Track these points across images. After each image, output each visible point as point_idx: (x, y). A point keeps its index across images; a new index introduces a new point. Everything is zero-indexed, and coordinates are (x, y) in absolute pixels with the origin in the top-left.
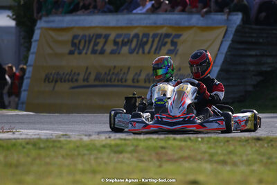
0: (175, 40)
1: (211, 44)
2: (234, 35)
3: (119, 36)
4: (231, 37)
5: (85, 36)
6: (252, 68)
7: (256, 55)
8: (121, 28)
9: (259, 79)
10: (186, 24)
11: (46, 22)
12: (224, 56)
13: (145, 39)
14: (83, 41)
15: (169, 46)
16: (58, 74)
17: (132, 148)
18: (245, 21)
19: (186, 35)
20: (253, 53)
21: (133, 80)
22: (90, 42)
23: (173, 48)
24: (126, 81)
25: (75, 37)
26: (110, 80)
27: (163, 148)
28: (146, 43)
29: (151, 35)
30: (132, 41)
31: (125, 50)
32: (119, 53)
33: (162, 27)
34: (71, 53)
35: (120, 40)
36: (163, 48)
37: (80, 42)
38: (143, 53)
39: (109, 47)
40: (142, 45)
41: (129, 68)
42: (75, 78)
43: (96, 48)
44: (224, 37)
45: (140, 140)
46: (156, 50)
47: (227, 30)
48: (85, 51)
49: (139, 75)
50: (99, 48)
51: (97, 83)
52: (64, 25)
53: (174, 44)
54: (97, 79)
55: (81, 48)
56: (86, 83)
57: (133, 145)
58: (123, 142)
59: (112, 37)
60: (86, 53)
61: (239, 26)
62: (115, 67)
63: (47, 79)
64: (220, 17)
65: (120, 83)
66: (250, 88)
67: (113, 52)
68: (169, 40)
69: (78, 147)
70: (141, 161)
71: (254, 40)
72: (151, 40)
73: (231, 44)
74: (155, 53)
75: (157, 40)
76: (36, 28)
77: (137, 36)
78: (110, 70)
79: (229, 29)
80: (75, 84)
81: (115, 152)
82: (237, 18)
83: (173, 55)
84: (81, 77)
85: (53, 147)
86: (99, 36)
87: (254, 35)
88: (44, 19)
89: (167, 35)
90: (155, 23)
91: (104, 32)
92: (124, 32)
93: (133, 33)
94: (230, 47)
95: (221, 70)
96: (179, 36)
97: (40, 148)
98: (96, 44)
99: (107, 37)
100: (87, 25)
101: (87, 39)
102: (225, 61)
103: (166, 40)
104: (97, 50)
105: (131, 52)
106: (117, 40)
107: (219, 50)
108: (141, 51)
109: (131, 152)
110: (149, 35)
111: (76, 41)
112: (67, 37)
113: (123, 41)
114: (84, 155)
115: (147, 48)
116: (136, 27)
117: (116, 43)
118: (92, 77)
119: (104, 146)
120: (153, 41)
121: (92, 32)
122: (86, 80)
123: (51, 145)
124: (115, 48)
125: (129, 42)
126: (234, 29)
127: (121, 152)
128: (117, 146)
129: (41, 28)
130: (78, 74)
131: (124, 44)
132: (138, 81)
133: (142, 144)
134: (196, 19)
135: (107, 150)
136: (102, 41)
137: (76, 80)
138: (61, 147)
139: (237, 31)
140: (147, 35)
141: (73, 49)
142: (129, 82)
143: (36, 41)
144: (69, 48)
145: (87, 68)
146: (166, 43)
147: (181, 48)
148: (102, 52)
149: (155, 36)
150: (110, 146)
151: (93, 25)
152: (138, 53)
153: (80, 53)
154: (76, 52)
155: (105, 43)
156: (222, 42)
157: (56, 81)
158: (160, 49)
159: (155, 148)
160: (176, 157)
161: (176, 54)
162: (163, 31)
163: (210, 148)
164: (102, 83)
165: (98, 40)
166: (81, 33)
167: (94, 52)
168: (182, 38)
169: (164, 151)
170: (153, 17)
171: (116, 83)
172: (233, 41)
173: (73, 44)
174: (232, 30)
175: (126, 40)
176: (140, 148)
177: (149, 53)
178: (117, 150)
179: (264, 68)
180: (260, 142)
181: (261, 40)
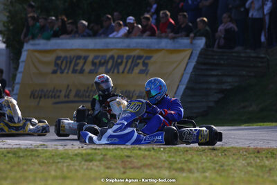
0: (146, 61)
1: (177, 66)
2: (198, 57)
3: (96, 57)
4: (196, 58)
5: (66, 57)
6: (214, 86)
7: (217, 75)
8: (99, 50)
9: (220, 96)
10: (157, 47)
11: (32, 45)
12: (189, 75)
13: (119, 61)
14: (64, 62)
15: (141, 67)
16: (42, 91)
17: (101, 156)
19: (156, 57)
20: (215, 73)
22: (71, 62)
23: (144, 68)
25: (58, 58)
26: (89, 95)
27: (128, 157)
28: (122, 62)
29: (125, 56)
30: (108, 62)
32: (96, 72)
33: (134, 50)
34: (54, 72)
35: (97, 61)
36: (135, 68)
37: (62, 62)
38: (118, 72)
39: (88, 68)
40: (117, 65)
42: (58, 94)
43: (76, 68)
44: (190, 58)
45: (110, 149)
46: (129, 69)
47: (192, 53)
48: (66, 71)
50: (78, 68)
51: (77, 99)
52: (48, 47)
53: (145, 65)
54: (77, 95)
55: (63, 68)
56: (66, 99)
57: (102, 154)
58: (93, 151)
59: (90, 59)
60: (67, 73)
61: (202, 49)
63: (33, 95)
64: (186, 41)
66: (212, 104)
67: (91, 72)
68: (141, 61)
69: (53, 155)
70: (108, 168)
71: (215, 62)
72: (125, 61)
73: (195, 65)
74: (128, 73)
75: (130, 61)
76: (23, 50)
77: (112, 57)
78: (88, 88)
79: (194, 52)
80: (58, 100)
81: (86, 161)
82: (201, 42)
83: (144, 75)
84: (63, 94)
85: (31, 155)
86: (79, 57)
87: (216, 57)
88: (31, 42)
89: (140, 57)
90: (129, 46)
91: (83, 54)
92: (101, 54)
93: (109, 55)
94: (195, 68)
95: (187, 88)
96: (149, 58)
97: (19, 157)
98: (76, 65)
99: (86, 58)
100: (69, 48)
101: (69, 60)
102: (190, 81)
103: (138, 61)
104: (77, 70)
105: (107, 72)
106: (95, 61)
107: (185, 70)
108: (116, 71)
109: (99, 161)
110: (123, 57)
111: (59, 62)
112: (51, 58)
113: (100, 62)
114: (58, 162)
115: (121, 68)
116: (112, 50)
117: (94, 64)
118: (73, 93)
119: (76, 155)
120: (127, 62)
121: (72, 54)
122: (67, 96)
123: (29, 153)
124: (93, 68)
125: (106, 62)
126: (198, 52)
127: (91, 161)
128: (88, 154)
129: (28, 50)
130: (61, 91)
131: (101, 64)
133: (110, 153)
134: (165, 43)
135: (79, 159)
136: (81, 62)
137: (59, 97)
138: (38, 156)
139: (201, 54)
140: (119, 57)
141: (56, 68)
143: (23, 62)
144: (52, 68)
145: (68, 86)
146: (138, 64)
147: (151, 68)
148: (82, 71)
149: (128, 57)
150: (82, 155)
151: (74, 47)
152: (113, 72)
153: (62, 72)
154: (59, 72)
155: (85, 63)
156: (187, 63)
157: (41, 97)
158: (133, 70)
159: (121, 157)
160: (139, 165)
161: (147, 73)
162: (136, 53)
163: (170, 157)
164: (82, 99)
165: (78, 61)
166: (63, 55)
167: (74, 71)
168: (152, 60)
169: (129, 159)
170: (127, 41)
172: (198, 62)
173: (56, 65)
174: (197, 52)
175: (103, 61)
176: (108, 157)
177: (123, 72)
178: (88, 158)
179: (224, 87)
180: (215, 152)
181: (222, 62)
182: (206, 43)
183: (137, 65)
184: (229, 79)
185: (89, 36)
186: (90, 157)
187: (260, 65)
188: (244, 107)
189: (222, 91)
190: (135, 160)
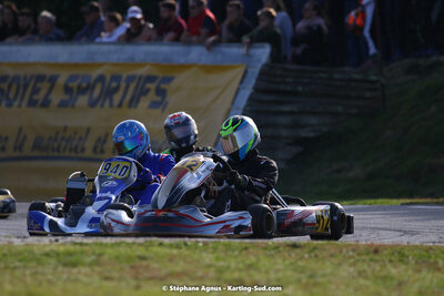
0: (163, 86)
1: (221, 93)
2: (258, 80)
3: (72, 78)
4: (253, 82)
5: (17, 78)
6: (285, 133)
7: (292, 113)
8: (77, 65)
9: (296, 150)
10: (182, 61)
12: (241, 112)
13: (114, 85)
14: (14, 86)
15: (152, 96)
17: (93, 258)
18: (276, 57)
19: (181, 79)
20: (287, 108)
21: (95, 149)
22: (26, 87)
23: (159, 99)
24: (83, 150)
26: (59, 147)
27: (142, 258)
28: (117, 89)
29: (124, 76)
30: (93, 87)
31: (83, 100)
32: (73, 106)
33: (141, 65)
35: (74, 85)
36: (143, 98)
37: (10, 86)
38: (111, 105)
39: (57, 97)
40: (109, 93)
41: (88, 130)
42: (2, 144)
43: (35, 97)
44: (242, 82)
45: (106, 245)
46: (132, 100)
47: (246, 72)
48: (17, 103)
49: (105, 141)
50: (40, 96)
51: (36, 153)
53: (161, 92)
54: (36, 146)
55: (11, 96)
56: (18, 154)
57: (94, 253)
58: (78, 247)
59: (61, 81)
60: (20, 106)
61: (266, 65)
62: (65, 128)
64: (235, 51)
65: (73, 154)
67: (62, 105)
68: (152, 86)
69: (5, 255)
71: (288, 88)
72: (123, 85)
73: (252, 94)
74: (130, 106)
75: (132, 86)
77: (101, 78)
78: (57, 133)
79: (250, 70)
80: (2, 154)
81: (65, 265)
82: (263, 53)
83: (160, 110)
84: (11, 143)
86: (41, 78)
87: (290, 80)
89: (150, 79)
90: (132, 59)
91: (49, 72)
92: (81, 72)
93: (95, 74)
94: (251, 99)
96: (168, 80)
98: (36, 91)
99: (53, 80)
100: (22, 60)
101: (22, 82)
103: (148, 85)
104: (37, 101)
105: (92, 104)
106: (71, 84)
107: (233, 103)
108: (107, 103)
109: (90, 265)
110: (120, 77)
111: (4, 86)
113: (79, 87)
114: (15, 268)
115: (117, 98)
116: (100, 65)
117: (67, 89)
118: (29, 143)
119: (47, 255)
120: (127, 87)
121: (29, 72)
122: (18, 147)
124: (67, 97)
125: (89, 88)
126: (257, 70)
127: (74, 265)
128: (69, 254)
130: (6, 139)
131: (82, 91)
132: (102, 151)
133: (109, 251)
134: (197, 54)
135: (53, 261)
136: (45, 86)
137: (3, 149)
139: (262, 73)
140: (116, 78)
142: (89, 153)
145: (21, 129)
146: (148, 91)
147: (172, 99)
148: (46, 104)
149: (130, 79)
150: (58, 254)
151: (32, 60)
152: (102, 106)
153: (10, 105)
154: (3, 103)
155: (51, 89)
156: (238, 91)
158: (138, 101)
159: (129, 258)
160: (163, 273)
161: (165, 107)
162: (144, 71)
163: (218, 259)
164: (45, 154)
165: (39, 85)
166: (11, 72)
167: (32, 103)
168: (174, 84)
169: (144, 263)
170: (129, 50)
171: (67, 154)
172: (257, 90)
174: (255, 71)
175: (84, 85)
176: (106, 257)
177: (120, 105)
178: (69, 260)
179: (304, 133)
180: (298, 251)
181: (300, 89)
182: (272, 55)
183: (145, 92)
184: (313, 120)
185: (59, 39)
186: (74, 259)
187: (368, 94)
188: (339, 171)
189: (299, 141)
190: (155, 265)
